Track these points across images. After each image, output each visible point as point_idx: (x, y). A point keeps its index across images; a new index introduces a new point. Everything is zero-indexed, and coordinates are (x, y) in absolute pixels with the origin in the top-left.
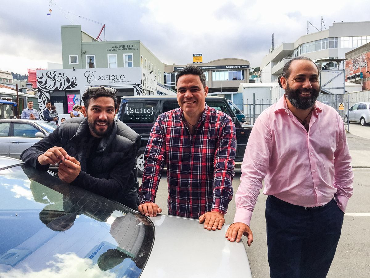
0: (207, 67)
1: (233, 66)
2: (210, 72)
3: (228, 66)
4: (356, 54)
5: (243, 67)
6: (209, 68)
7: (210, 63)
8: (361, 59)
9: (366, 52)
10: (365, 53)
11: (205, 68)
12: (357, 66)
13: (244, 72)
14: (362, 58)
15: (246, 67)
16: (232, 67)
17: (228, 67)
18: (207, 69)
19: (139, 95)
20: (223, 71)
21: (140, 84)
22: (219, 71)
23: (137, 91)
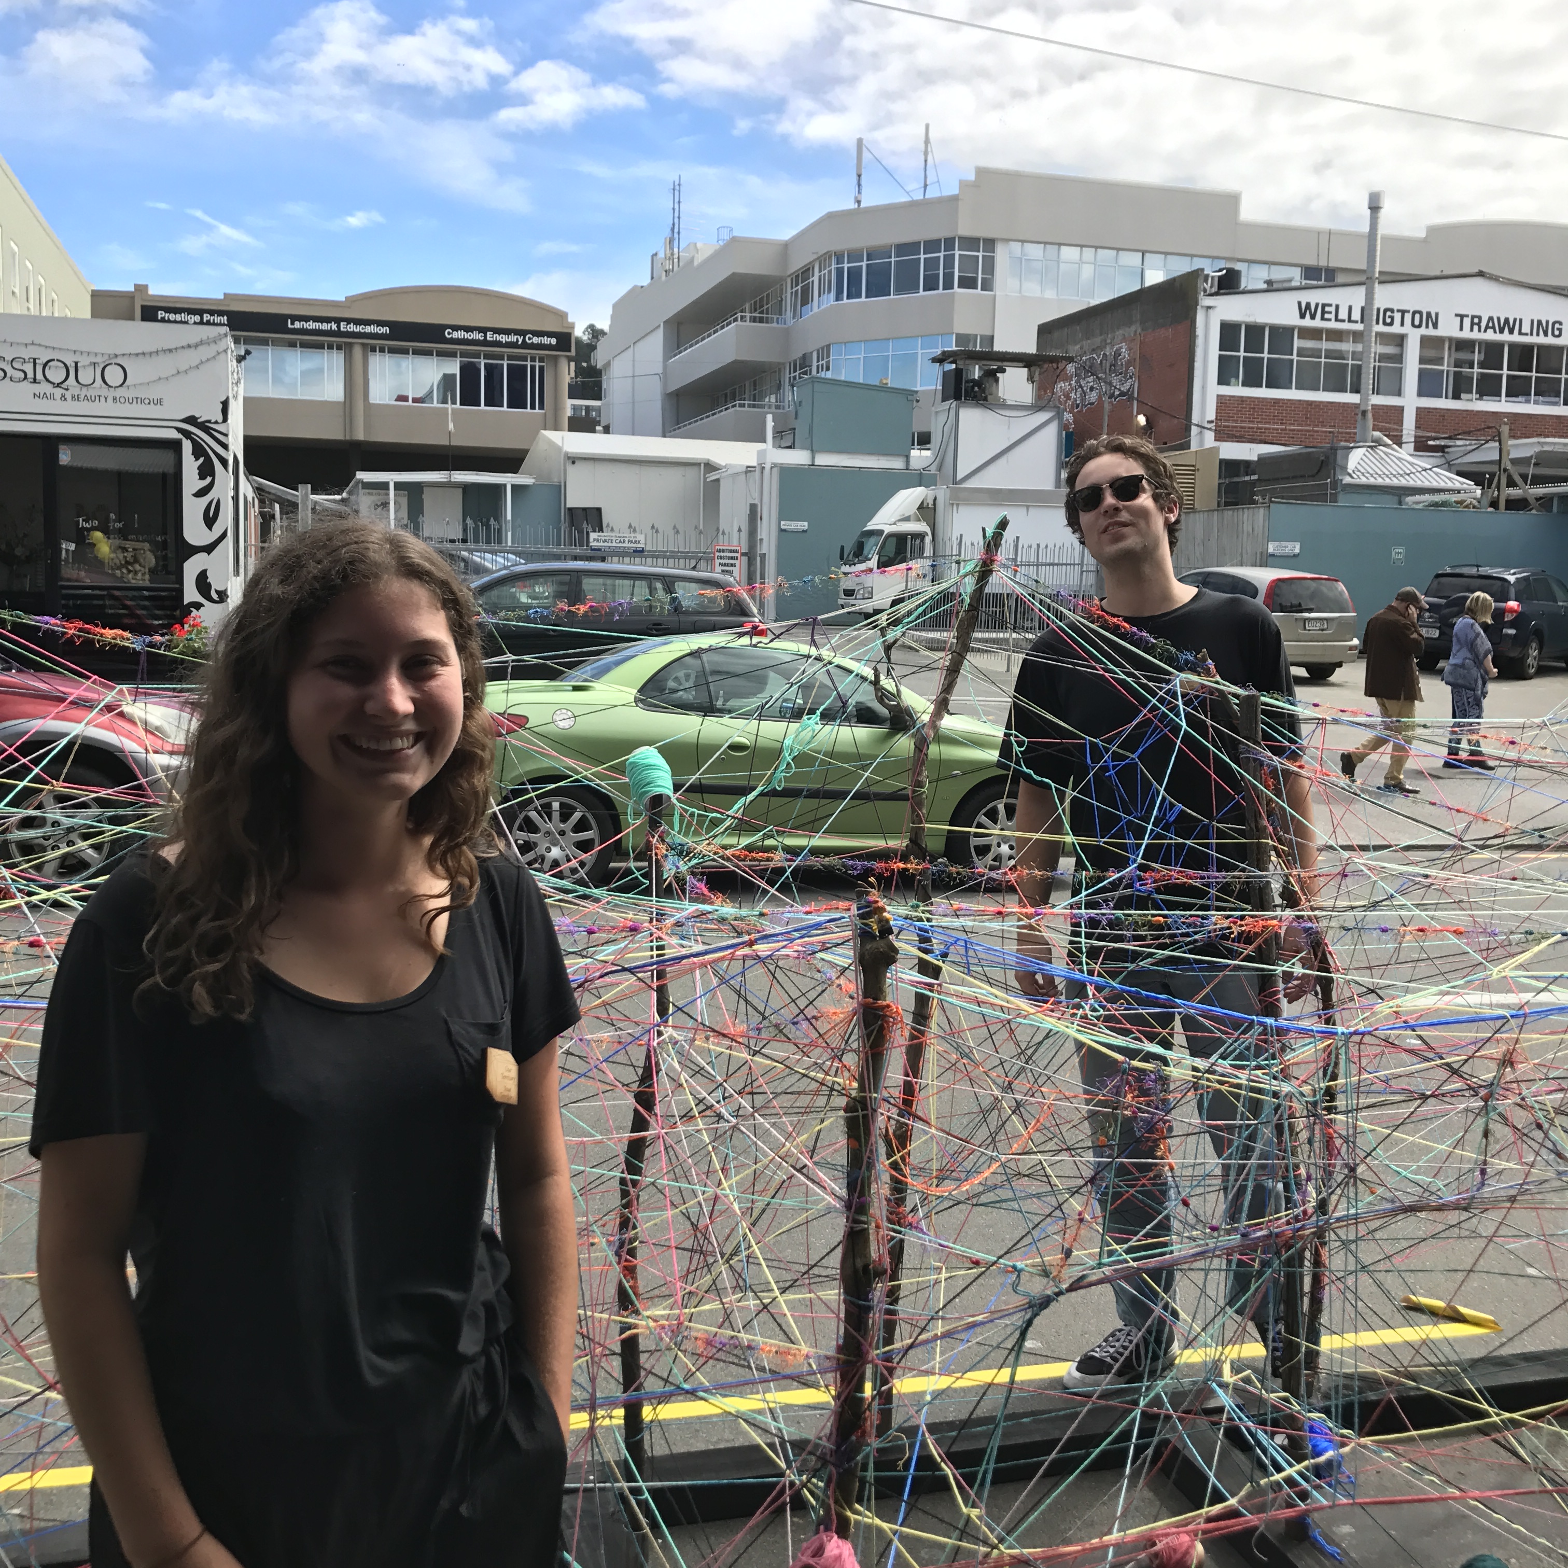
0: (338, 321)
1: (483, 330)
2: (357, 352)
3: (456, 328)
4: (1088, 335)
5: (536, 340)
6: (352, 328)
7: (352, 301)
8: (1111, 359)
9: (1133, 328)
10: (1134, 330)
11: (325, 326)
12: (1092, 389)
13: (542, 369)
14: (1118, 354)
15: (554, 341)
16: (478, 336)
17: (456, 335)
18: (338, 334)
19: (209, 479)
20: (427, 353)
21: (220, 419)
22: (404, 351)
23: (202, 459)
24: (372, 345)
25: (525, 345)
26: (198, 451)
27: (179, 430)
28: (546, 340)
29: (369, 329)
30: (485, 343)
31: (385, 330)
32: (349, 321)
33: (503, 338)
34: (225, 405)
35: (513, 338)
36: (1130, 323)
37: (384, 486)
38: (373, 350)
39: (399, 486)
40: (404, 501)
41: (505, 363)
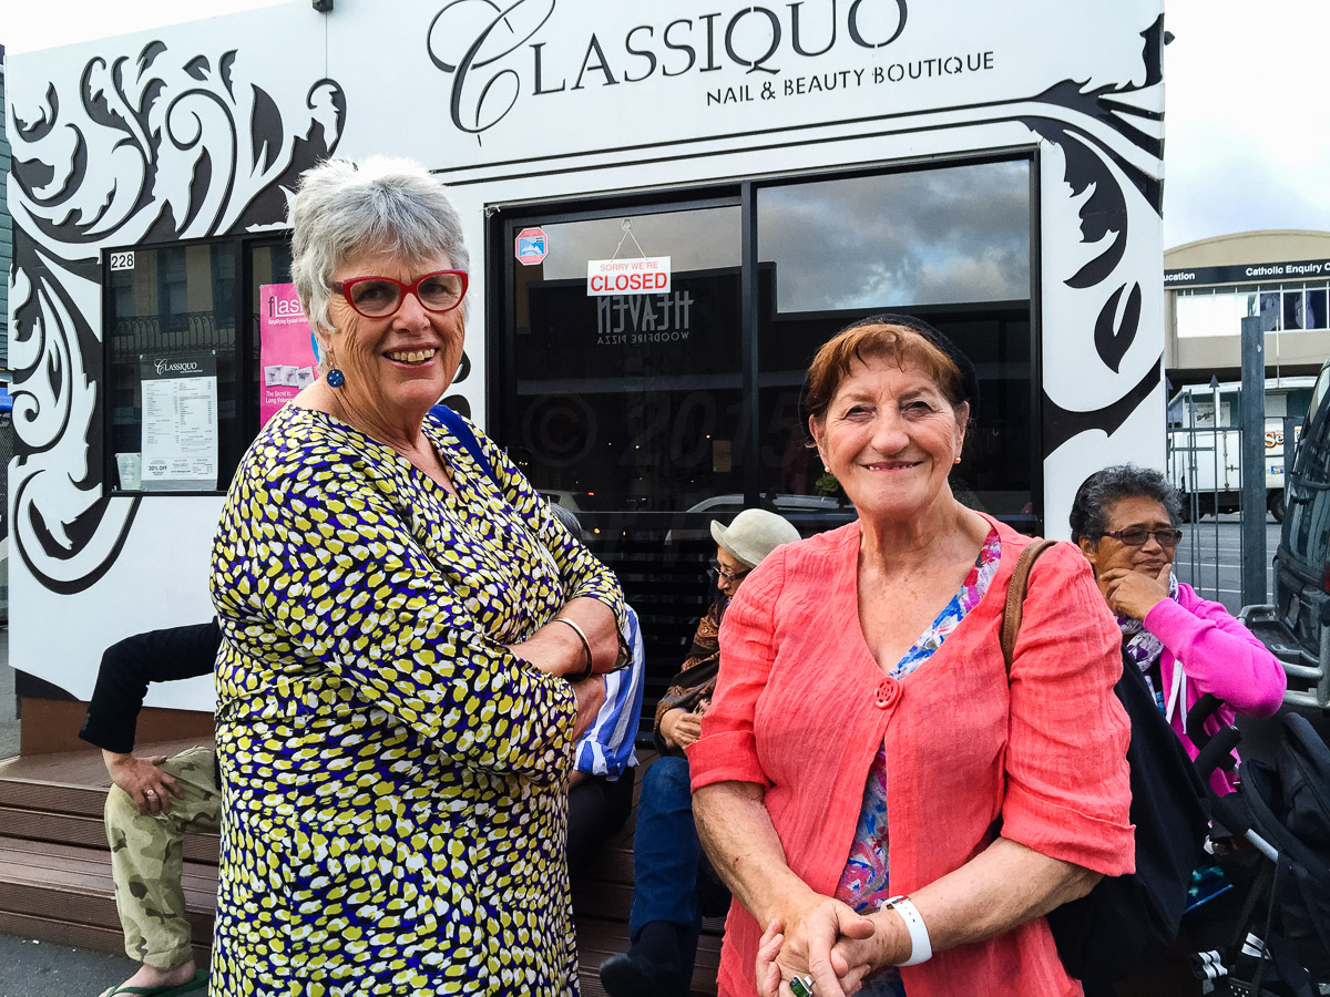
1: (1283, 265)
3: (1256, 266)
16: (1279, 271)
17: (1256, 272)
19: (1110, 238)
20: (1230, 290)
21: (1140, 77)
22: (1208, 291)
23: (1091, 189)
24: (1180, 287)
25: (1324, 273)
26: (1082, 167)
27: (1032, 122)
29: (1180, 277)
30: (1285, 275)
31: (1192, 274)
33: (1302, 269)
35: (1311, 268)
37: (1209, 398)
38: (1180, 292)
39: (1224, 397)
40: (1227, 411)
41: (1304, 291)
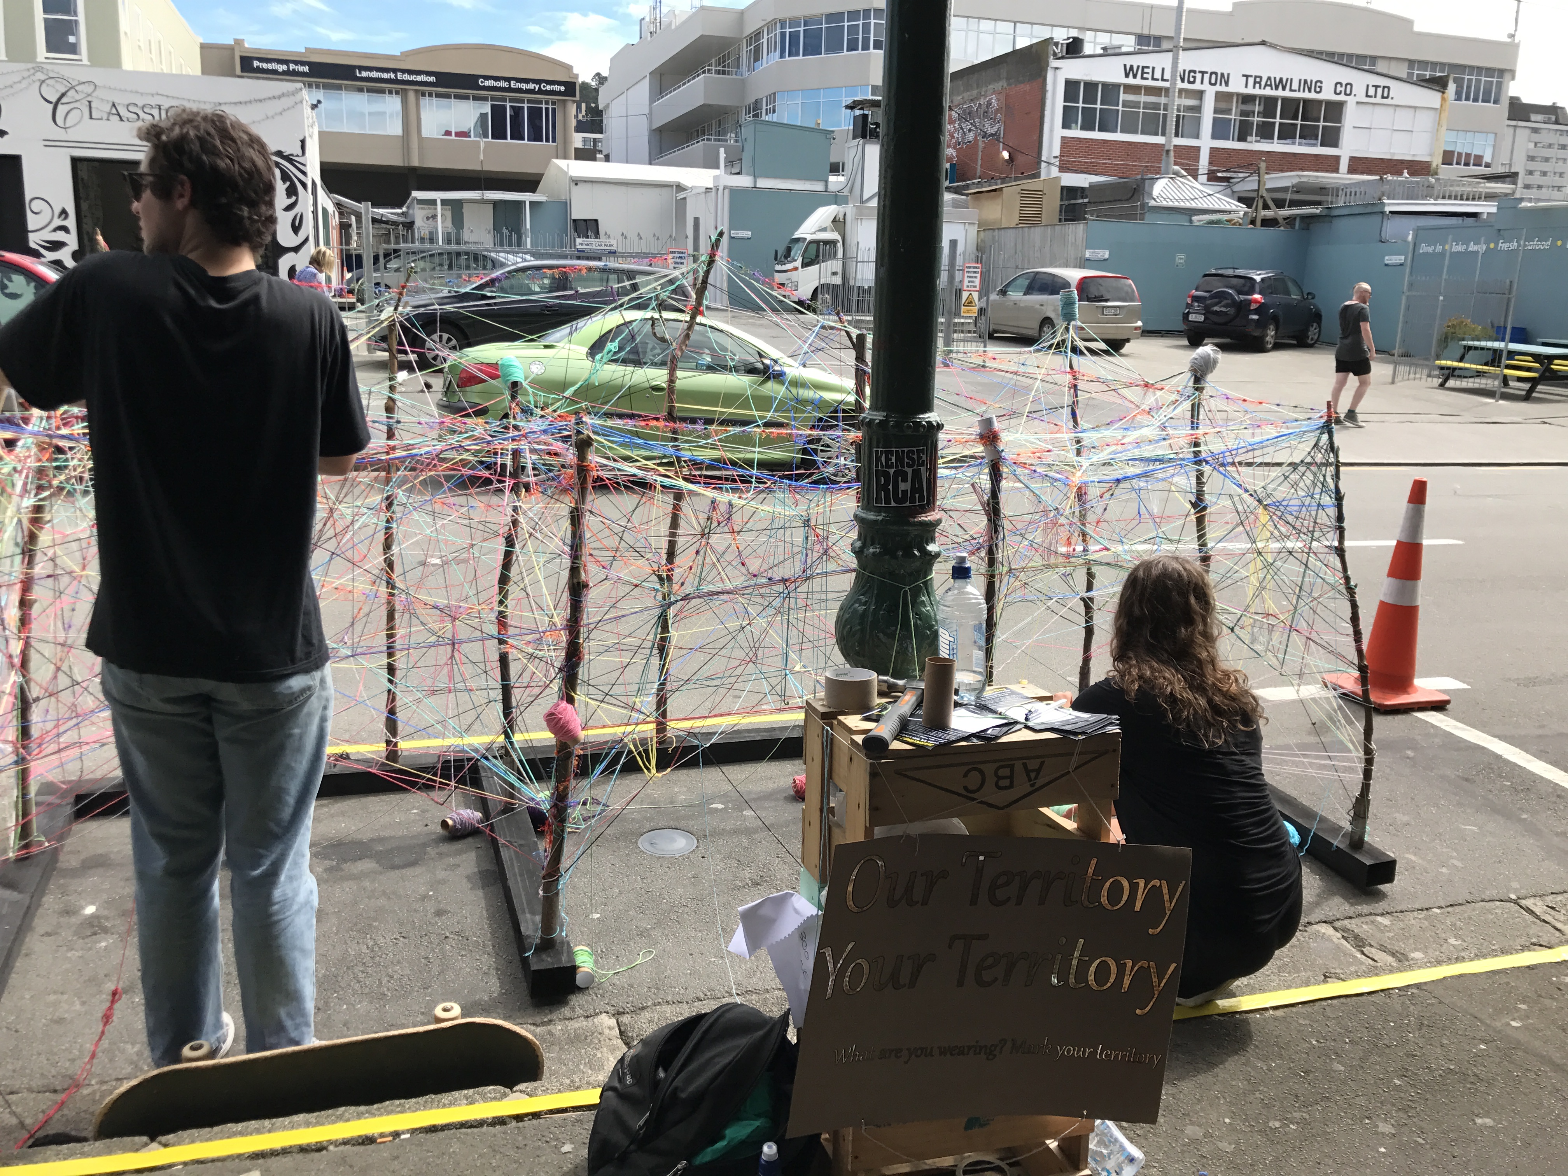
0: (395, 71)
1: (508, 80)
2: (411, 96)
3: (487, 78)
4: (968, 88)
5: (549, 88)
6: (406, 77)
7: (406, 55)
8: (984, 107)
9: (1001, 84)
10: (998, 86)
11: (386, 76)
12: (970, 130)
13: (554, 110)
14: (989, 103)
15: (563, 89)
16: (504, 84)
17: (487, 83)
18: (396, 81)
19: (294, 198)
20: (466, 98)
21: (300, 153)
22: (447, 96)
23: (288, 183)
24: (422, 90)
25: (540, 92)
26: (285, 177)
28: (556, 88)
29: (420, 78)
30: (510, 90)
31: (432, 79)
32: (404, 71)
33: (524, 86)
34: (303, 142)
35: (531, 86)
36: (998, 79)
37: (433, 202)
38: (423, 95)
39: (444, 202)
40: (449, 214)
41: (526, 106)
